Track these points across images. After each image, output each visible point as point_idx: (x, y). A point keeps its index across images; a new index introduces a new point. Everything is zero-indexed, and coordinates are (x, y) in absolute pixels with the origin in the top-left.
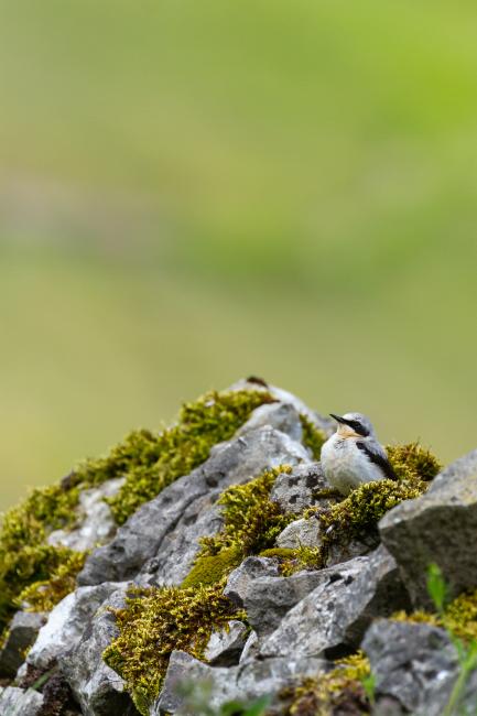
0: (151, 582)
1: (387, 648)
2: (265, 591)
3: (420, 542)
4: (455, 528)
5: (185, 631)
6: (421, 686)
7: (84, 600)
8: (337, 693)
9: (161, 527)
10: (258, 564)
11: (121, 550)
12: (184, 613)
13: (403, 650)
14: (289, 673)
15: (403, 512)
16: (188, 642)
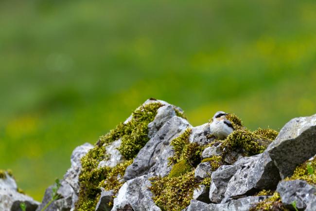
0: (154, 175)
1: (287, 190)
3: (281, 153)
4: (292, 146)
5: (185, 191)
6: (301, 200)
8: (271, 207)
9: (149, 156)
10: (204, 165)
11: (137, 165)
12: (183, 185)
13: (292, 189)
14: (248, 202)
15: (274, 144)
16: (186, 195)
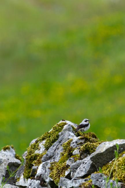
0: (54, 161)
1: (94, 178)
2: (73, 166)
3: (96, 159)
4: (101, 156)
5: (61, 172)
6: (100, 183)
7: (43, 164)
8: (88, 185)
9: (54, 151)
10: (71, 159)
11: (48, 155)
12: (61, 169)
13: (97, 178)
14: (80, 182)
15: (93, 155)
16: (62, 173)
